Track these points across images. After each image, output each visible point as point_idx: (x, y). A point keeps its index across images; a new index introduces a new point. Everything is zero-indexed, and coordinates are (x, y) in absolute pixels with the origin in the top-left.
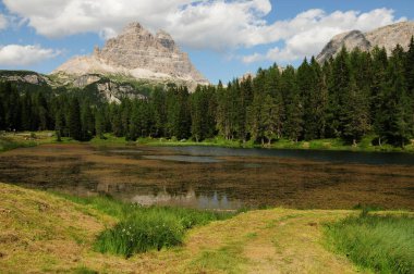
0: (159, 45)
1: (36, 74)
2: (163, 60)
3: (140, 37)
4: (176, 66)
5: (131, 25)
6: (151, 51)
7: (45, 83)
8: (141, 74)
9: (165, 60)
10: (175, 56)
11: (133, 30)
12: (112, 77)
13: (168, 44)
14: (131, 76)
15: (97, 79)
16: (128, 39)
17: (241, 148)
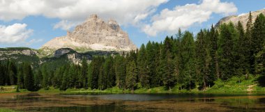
0: (109, 28)
1: (30, 49)
2: (111, 38)
3: (97, 23)
4: (120, 41)
5: (91, 16)
6: (104, 32)
7: (35, 55)
8: (97, 47)
9: (113, 38)
10: (119, 35)
11: (93, 19)
12: (78, 50)
13: (115, 27)
14: (90, 49)
15: (68, 51)
16: (89, 25)
17: (123, 93)
